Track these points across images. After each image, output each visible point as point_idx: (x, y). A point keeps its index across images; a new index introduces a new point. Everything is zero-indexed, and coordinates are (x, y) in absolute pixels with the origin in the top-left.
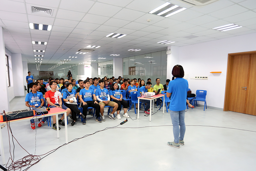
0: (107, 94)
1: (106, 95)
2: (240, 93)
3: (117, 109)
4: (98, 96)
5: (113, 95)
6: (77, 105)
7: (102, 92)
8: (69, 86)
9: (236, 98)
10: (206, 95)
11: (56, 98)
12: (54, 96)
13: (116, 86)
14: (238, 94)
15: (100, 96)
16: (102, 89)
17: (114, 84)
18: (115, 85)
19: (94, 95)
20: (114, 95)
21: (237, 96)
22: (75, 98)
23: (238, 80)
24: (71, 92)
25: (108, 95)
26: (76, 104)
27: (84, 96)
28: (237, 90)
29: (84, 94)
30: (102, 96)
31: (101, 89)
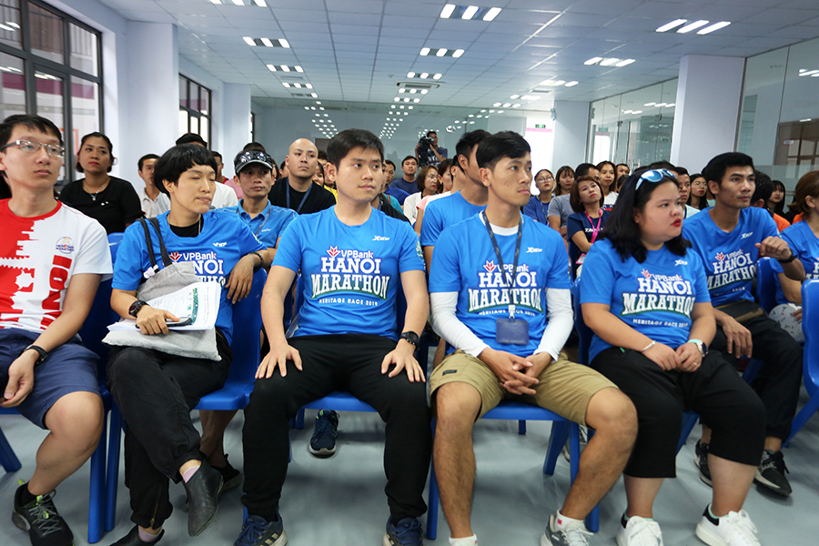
0: (546, 281)
1: (530, 297)
3: (621, 461)
4: (444, 302)
5: (615, 305)
6: (206, 362)
7: (492, 265)
8: (184, 178)
11: (32, 272)
12: (12, 255)
13: (665, 212)
15: (473, 295)
16: (505, 225)
17: (649, 187)
18: (657, 196)
19: (412, 281)
20: (629, 300)
22: (211, 294)
24: (191, 231)
25: (552, 293)
26: (209, 348)
27: (315, 279)
29: (310, 261)
30: (485, 302)
31: (496, 230)
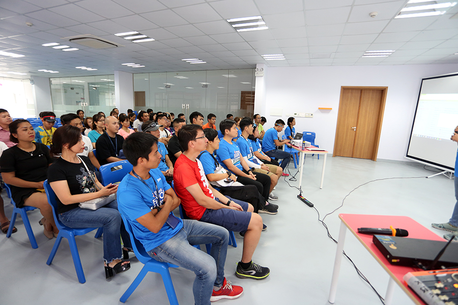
2: (349, 134)
9: (344, 141)
10: (315, 138)
14: (346, 136)
15: (249, 156)
21: (344, 138)
23: (346, 120)
28: (345, 131)
